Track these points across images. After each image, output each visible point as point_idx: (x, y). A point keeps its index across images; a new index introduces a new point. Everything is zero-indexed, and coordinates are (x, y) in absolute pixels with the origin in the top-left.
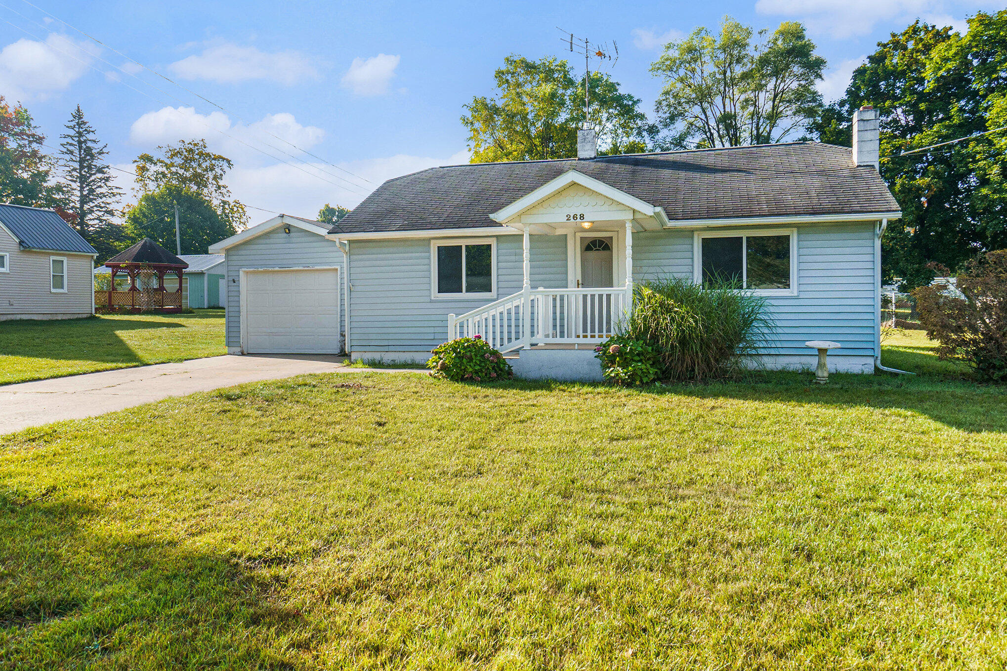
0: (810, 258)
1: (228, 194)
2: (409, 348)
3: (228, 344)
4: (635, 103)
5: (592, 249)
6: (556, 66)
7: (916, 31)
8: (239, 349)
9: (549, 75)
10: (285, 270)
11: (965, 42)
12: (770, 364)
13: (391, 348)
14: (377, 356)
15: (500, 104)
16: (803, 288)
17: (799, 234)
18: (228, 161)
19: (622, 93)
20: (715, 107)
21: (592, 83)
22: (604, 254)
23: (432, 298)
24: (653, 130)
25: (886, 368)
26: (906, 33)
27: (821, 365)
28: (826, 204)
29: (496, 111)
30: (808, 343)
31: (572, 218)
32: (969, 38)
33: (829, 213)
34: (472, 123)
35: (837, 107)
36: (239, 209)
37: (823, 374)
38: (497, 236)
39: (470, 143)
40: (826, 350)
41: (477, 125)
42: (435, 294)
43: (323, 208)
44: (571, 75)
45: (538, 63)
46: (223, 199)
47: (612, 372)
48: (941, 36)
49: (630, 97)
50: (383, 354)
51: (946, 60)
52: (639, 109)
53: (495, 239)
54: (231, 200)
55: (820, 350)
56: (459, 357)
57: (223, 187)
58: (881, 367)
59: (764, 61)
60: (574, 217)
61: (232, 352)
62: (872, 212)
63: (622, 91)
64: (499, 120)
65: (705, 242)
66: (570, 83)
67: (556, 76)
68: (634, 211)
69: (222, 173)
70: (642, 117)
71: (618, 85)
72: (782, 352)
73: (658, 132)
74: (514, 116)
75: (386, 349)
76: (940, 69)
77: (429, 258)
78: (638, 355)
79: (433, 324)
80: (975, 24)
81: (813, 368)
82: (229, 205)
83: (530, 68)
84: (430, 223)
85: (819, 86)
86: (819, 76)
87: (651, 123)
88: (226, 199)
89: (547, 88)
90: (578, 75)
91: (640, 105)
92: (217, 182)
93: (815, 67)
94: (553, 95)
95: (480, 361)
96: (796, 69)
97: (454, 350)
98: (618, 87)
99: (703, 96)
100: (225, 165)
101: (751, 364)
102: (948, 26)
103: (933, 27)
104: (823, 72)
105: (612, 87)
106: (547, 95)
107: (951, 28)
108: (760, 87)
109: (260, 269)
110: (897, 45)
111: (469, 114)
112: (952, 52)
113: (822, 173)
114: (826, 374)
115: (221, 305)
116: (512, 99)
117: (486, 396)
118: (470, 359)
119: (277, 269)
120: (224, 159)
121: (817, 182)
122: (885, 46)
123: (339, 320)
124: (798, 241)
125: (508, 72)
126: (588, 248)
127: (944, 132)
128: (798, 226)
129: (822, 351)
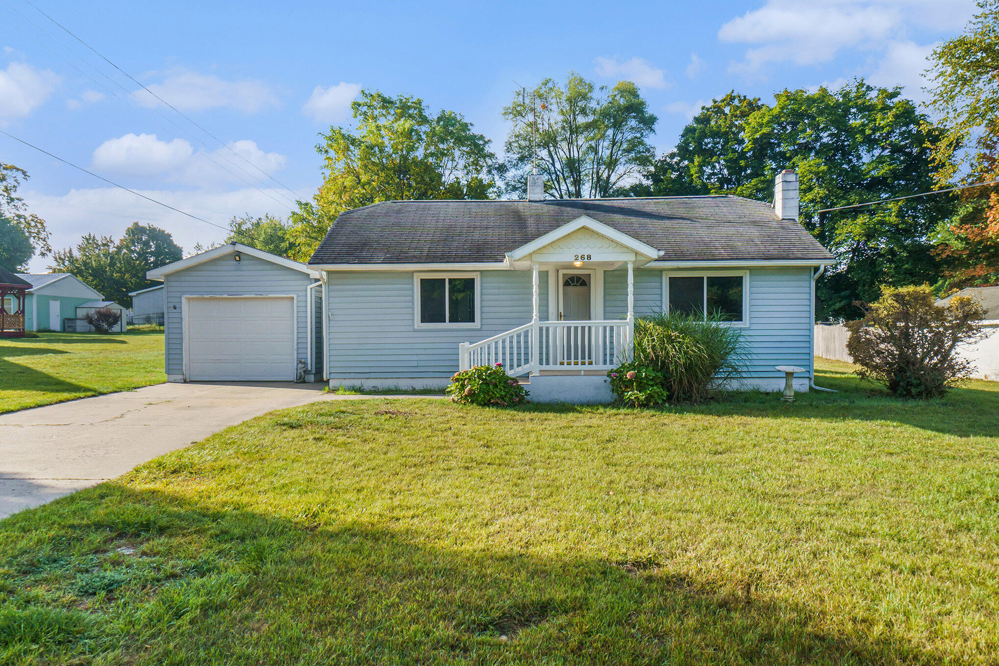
0: (760, 296)
1: (23, 208)
2: (391, 375)
3: (168, 372)
4: (486, 143)
5: (570, 285)
6: (412, 103)
7: (732, 99)
8: (181, 377)
9: (405, 109)
10: (235, 297)
11: (776, 112)
12: (750, 384)
13: (372, 375)
14: (357, 383)
15: (357, 135)
16: (754, 321)
17: (751, 275)
18: (24, 173)
19: (476, 133)
20: (560, 150)
21: (446, 120)
22: (580, 289)
23: (416, 328)
24: (502, 169)
25: (818, 388)
26: (725, 100)
27: (788, 386)
28: (773, 250)
29: (353, 142)
30: (778, 368)
31: (579, 258)
32: (778, 110)
33: (779, 259)
34: (326, 151)
35: (668, 160)
36: (38, 225)
37: (790, 393)
38: (481, 271)
39: (323, 170)
40: (792, 373)
41: (332, 153)
42: (418, 323)
43: (130, 225)
44: (426, 113)
45: (394, 98)
46: (18, 213)
47: (630, 394)
48: (753, 106)
49: (482, 137)
50: (363, 381)
51: (761, 125)
52: (488, 149)
53: (479, 273)
54: (27, 214)
55: (787, 373)
56: (486, 383)
57: (18, 199)
58: (814, 386)
59: (605, 114)
60: (581, 257)
61: (172, 380)
62: (812, 259)
63: (475, 131)
64: (357, 152)
65: (672, 281)
66: (424, 120)
67: (411, 112)
68: (637, 253)
69: (16, 184)
70: (491, 156)
71: (472, 125)
72: (754, 375)
73: (507, 170)
74: (371, 147)
75: (367, 376)
76: (757, 132)
77: (412, 290)
78: (652, 380)
79: (416, 352)
80: (783, 99)
81: (782, 389)
82: (25, 219)
83: (386, 103)
84: (415, 257)
85: (650, 140)
86: (652, 130)
87: (501, 162)
88: (21, 212)
89: (405, 124)
90: (432, 114)
91: (490, 145)
92: (9, 194)
93: (649, 122)
94: (411, 131)
95: (504, 386)
96: (633, 123)
97: (479, 377)
98: (470, 127)
99: (550, 140)
100: (20, 176)
101: (734, 385)
102: (757, 97)
103: (745, 97)
104: (656, 127)
105: (465, 127)
106: (406, 130)
107: (759, 99)
108: (603, 137)
109: (205, 296)
110: (718, 110)
111: (324, 143)
112: (765, 120)
113: (755, 223)
114: (793, 394)
115: (52, 328)
116: (372, 132)
117: (532, 420)
118: (496, 386)
119: (226, 296)
120: (18, 169)
121: (754, 232)
122: (708, 110)
123: (295, 347)
124: (750, 281)
125: (366, 104)
126: (566, 284)
127: (760, 186)
128: (750, 269)
129: (789, 375)
